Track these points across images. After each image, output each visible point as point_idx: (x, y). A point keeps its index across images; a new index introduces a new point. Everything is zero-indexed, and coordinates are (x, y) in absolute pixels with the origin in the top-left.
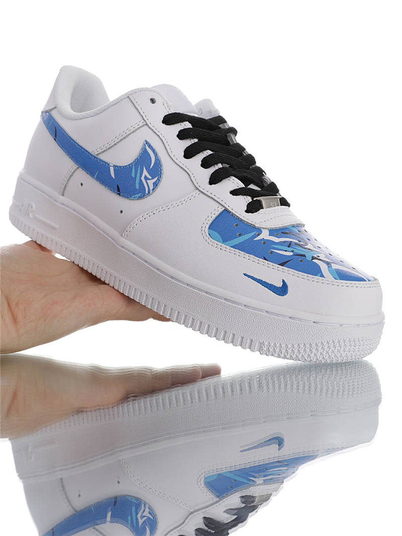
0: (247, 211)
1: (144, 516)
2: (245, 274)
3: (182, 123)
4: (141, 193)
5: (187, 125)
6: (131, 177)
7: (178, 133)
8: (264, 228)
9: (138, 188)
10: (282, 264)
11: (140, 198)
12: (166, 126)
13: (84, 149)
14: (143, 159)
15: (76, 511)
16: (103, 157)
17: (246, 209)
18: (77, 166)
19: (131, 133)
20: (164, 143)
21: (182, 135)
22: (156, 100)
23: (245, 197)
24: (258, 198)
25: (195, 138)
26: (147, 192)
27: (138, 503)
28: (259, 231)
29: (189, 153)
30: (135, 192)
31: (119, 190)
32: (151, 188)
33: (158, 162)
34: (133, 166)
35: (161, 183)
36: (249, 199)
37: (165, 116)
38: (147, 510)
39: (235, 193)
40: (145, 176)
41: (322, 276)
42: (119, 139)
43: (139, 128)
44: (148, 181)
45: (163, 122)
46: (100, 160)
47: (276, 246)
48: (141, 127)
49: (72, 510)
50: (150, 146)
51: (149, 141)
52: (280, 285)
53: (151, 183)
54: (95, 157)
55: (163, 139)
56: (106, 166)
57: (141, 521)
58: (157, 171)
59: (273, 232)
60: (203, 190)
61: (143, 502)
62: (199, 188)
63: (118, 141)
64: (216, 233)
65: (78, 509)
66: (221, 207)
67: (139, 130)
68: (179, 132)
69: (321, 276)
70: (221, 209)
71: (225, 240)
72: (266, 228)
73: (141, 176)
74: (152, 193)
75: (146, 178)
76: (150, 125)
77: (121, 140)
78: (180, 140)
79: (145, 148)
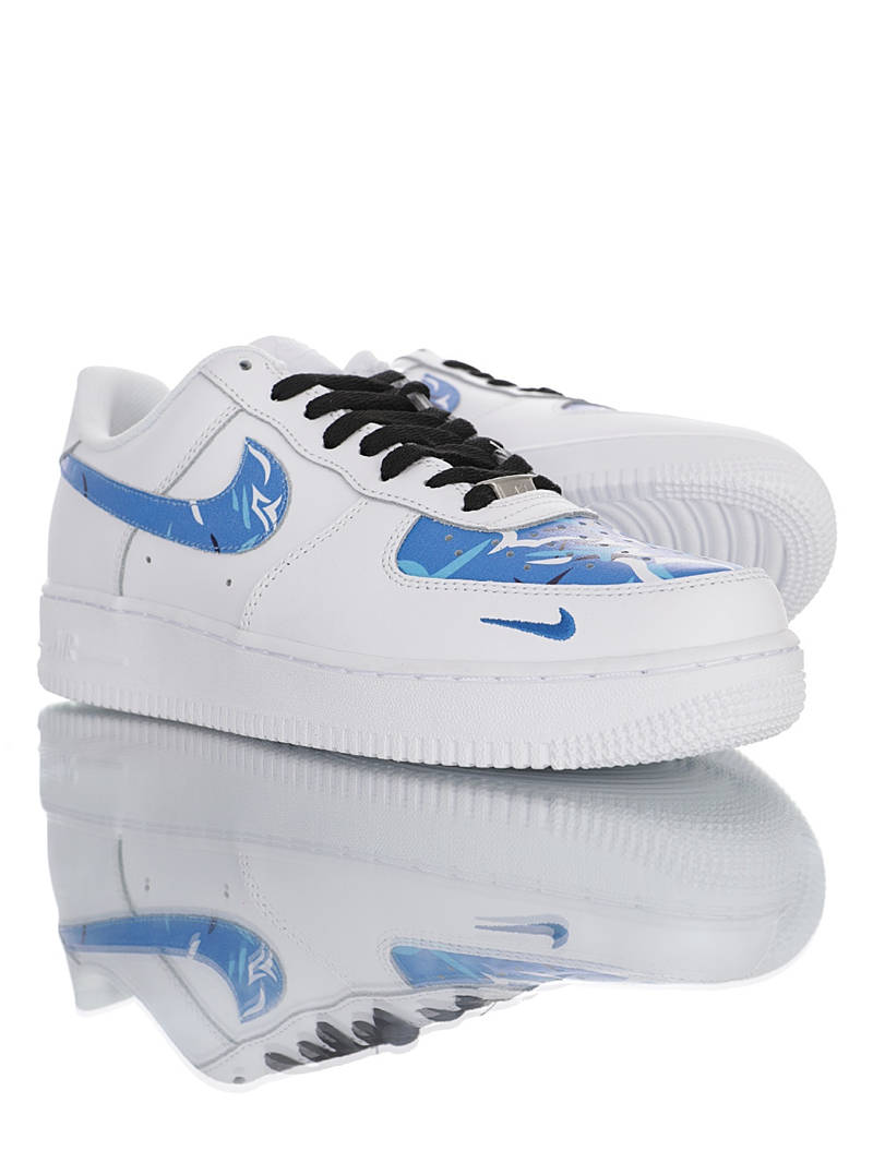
0: (466, 509)
1: (261, 971)
2: (483, 620)
3: (308, 391)
4: (258, 533)
5: (320, 391)
6: (233, 511)
7: (305, 409)
8: (505, 530)
9: (248, 527)
10: (554, 582)
11: (258, 543)
12: (280, 402)
13: (139, 492)
14: (249, 471)
15: (134, 913)
16: (175, 494)
17: (463, 505)
18: (133, 528)
19: (215, 435)
20: (281, 434)
21: (313, 411)
22: (251, 361)
23: (457, 485)
24: (485, 482)
25: (340, 408)
26: (267, 529)
27: (254, 945)
28: (496, 536)
29: (332, 439)
30: (247, 535)
31: (216, 544)
32: (274, 520)
33: (278, 470)
34: (234, 492)
35: (291, 507)
36: (467, 487)
37: (275, 386)
38: (269, 963)
39: (435, 482)
40: (259, 501)
41: (637, 580)
42: (197, 451)
43: (229, 421)
44: (265, 509)
45: (273, 398)
46: (173, 500)
47: (535, 554)
48: (232, 417)
49: (127, 909)
50: (257, 446)
51: (251, 436)
52: (556, 619)
53: (271, 510)
54: (161, 499)
55: (279, 427)
56: (184, 507)
57: (252, 978)
58: (278, 487)
59: (522, 532)
60: (373, 495)
61: (263, 945)
62: (364, 492)
63: (195, 454)
64: (413, 562)
65: (139, 913)
66: (413, 514)
67: (230, 424)
68: (307, 407)
69: (635, 582)
70: (413, 518)
71: (431, 572)
72: (511, 529)
73: (250, 504)
74: (278, 527)
75: (261, 505)
76: (248, 409)
77: (200, 453)
78: (312, 421)
79: (249, 453)
